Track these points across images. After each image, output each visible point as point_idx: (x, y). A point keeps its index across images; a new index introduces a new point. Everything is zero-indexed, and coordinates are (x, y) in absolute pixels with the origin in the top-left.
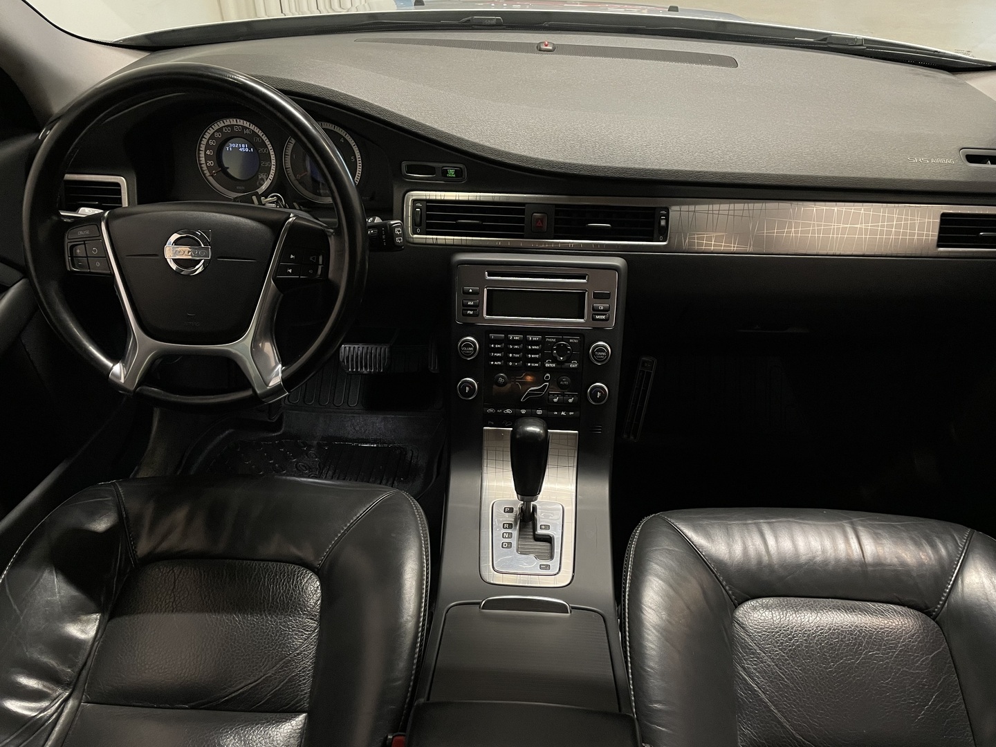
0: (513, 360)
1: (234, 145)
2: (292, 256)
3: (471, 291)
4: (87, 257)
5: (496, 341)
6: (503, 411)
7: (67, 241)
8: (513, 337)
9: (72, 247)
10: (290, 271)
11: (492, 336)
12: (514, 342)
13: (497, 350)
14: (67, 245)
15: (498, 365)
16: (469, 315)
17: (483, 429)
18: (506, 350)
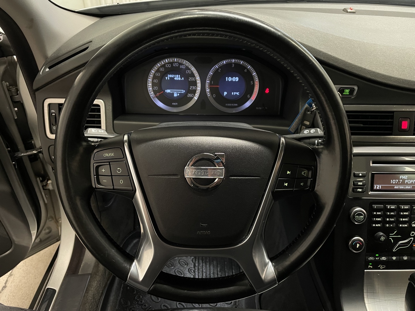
0: (390, 222)
1: (171, 76)
2: (288, 172)
3: (360, 175)
4: (112, 176)
5: (377, 210)
6: (380, 259)
7: (92, 161)
8: (390, 207)
9: (97, 167)
10: (286, 184)
11: (375, 206)
12: (391, 210)
13: (378, 216)
14: (93, 165)
15: (379, 227)
16: (359, 192)
17: (364, 271)
18: (384, 216)
